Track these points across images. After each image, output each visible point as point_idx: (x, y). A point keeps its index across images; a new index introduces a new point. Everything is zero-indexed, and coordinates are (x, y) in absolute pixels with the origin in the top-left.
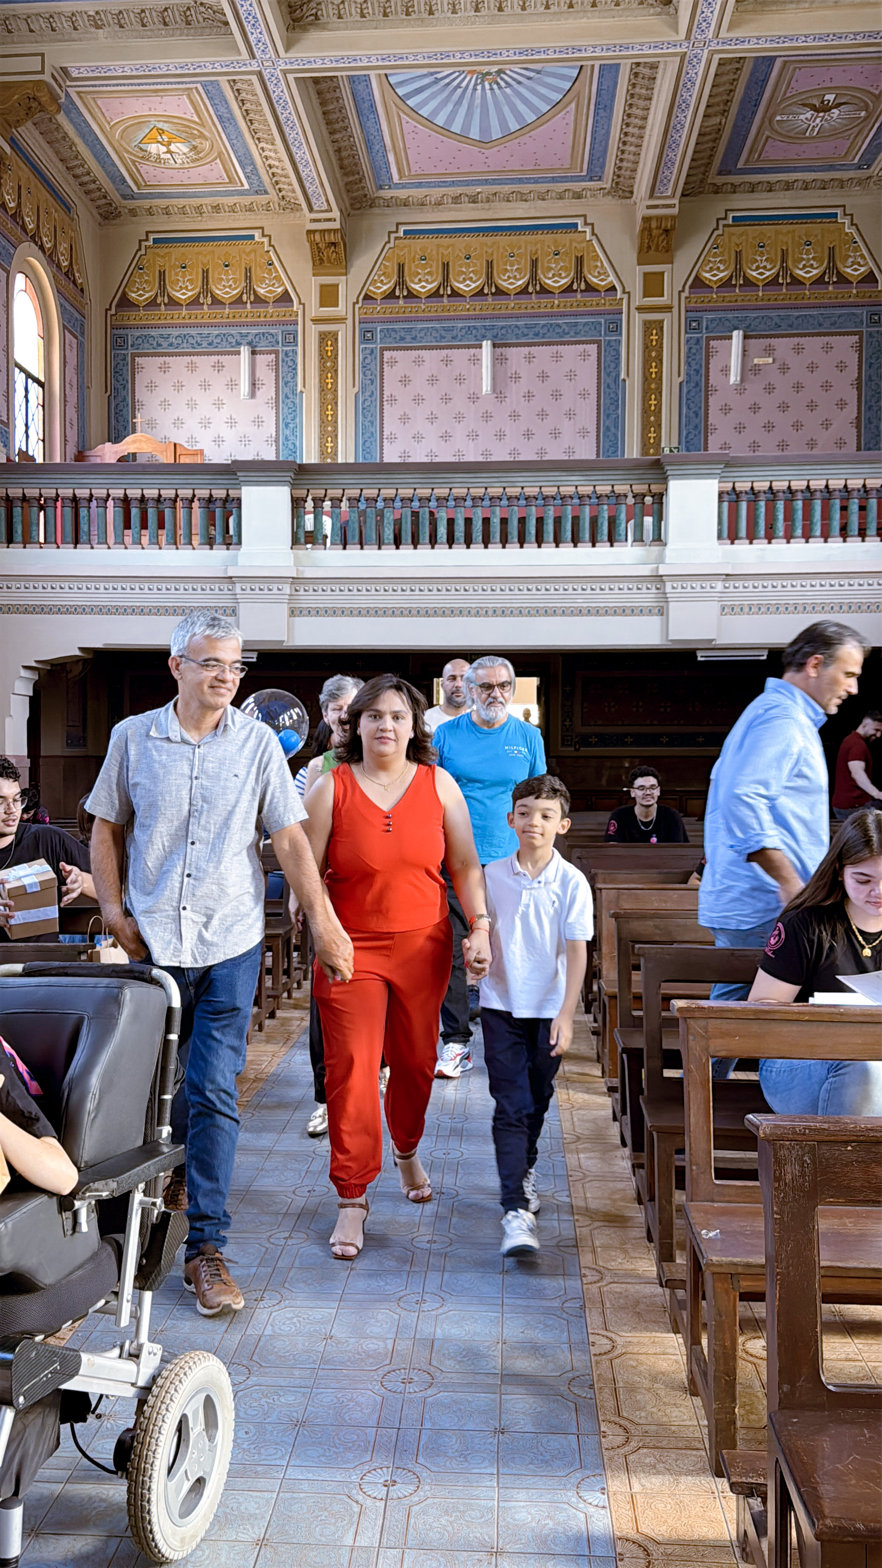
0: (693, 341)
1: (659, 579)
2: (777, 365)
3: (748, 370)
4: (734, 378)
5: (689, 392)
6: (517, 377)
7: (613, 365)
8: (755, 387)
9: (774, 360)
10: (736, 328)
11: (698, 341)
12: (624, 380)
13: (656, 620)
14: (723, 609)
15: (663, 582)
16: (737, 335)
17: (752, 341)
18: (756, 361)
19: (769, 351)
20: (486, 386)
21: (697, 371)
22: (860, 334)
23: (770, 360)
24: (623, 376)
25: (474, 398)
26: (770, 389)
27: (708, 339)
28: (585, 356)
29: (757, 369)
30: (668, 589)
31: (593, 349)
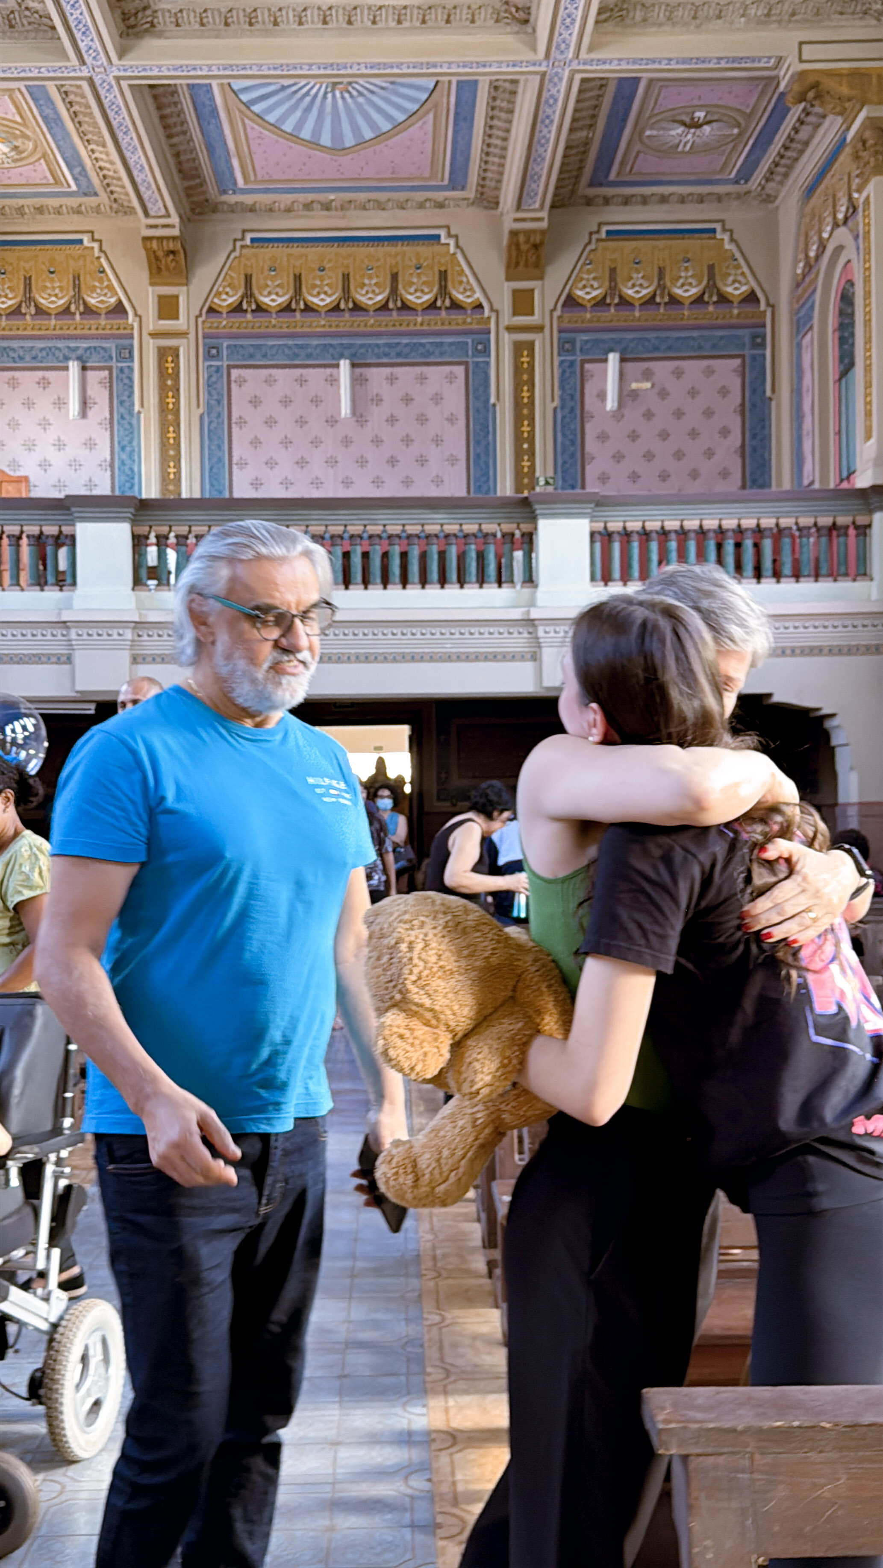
0: (566, 364)
1: (530, 623)
2: (656, 390)
3: (626, 396)
4: (611, 403)
5: (563, 418)
6: (378, 400)
7: (481, 389)
8: (634, 415)
9: (653, 386)
10: (612, 350)
11: (572, 364)
12: (494, 405)
13: (528, 667)
15: (534, 626)
16: (613, 358)
17: (629, 366)
18: (634, 386)
19: (647, 375)
20: (345, 409)
21: (572, 397)
22: (743, 357)
23: (648, 385)
24: (493, 400)
25: (333, 421)
26: (649, 415)
27: (583, 362)
28: (451, 378)
29: (635, 394)
30: (541, 633)
31: (460, 370)
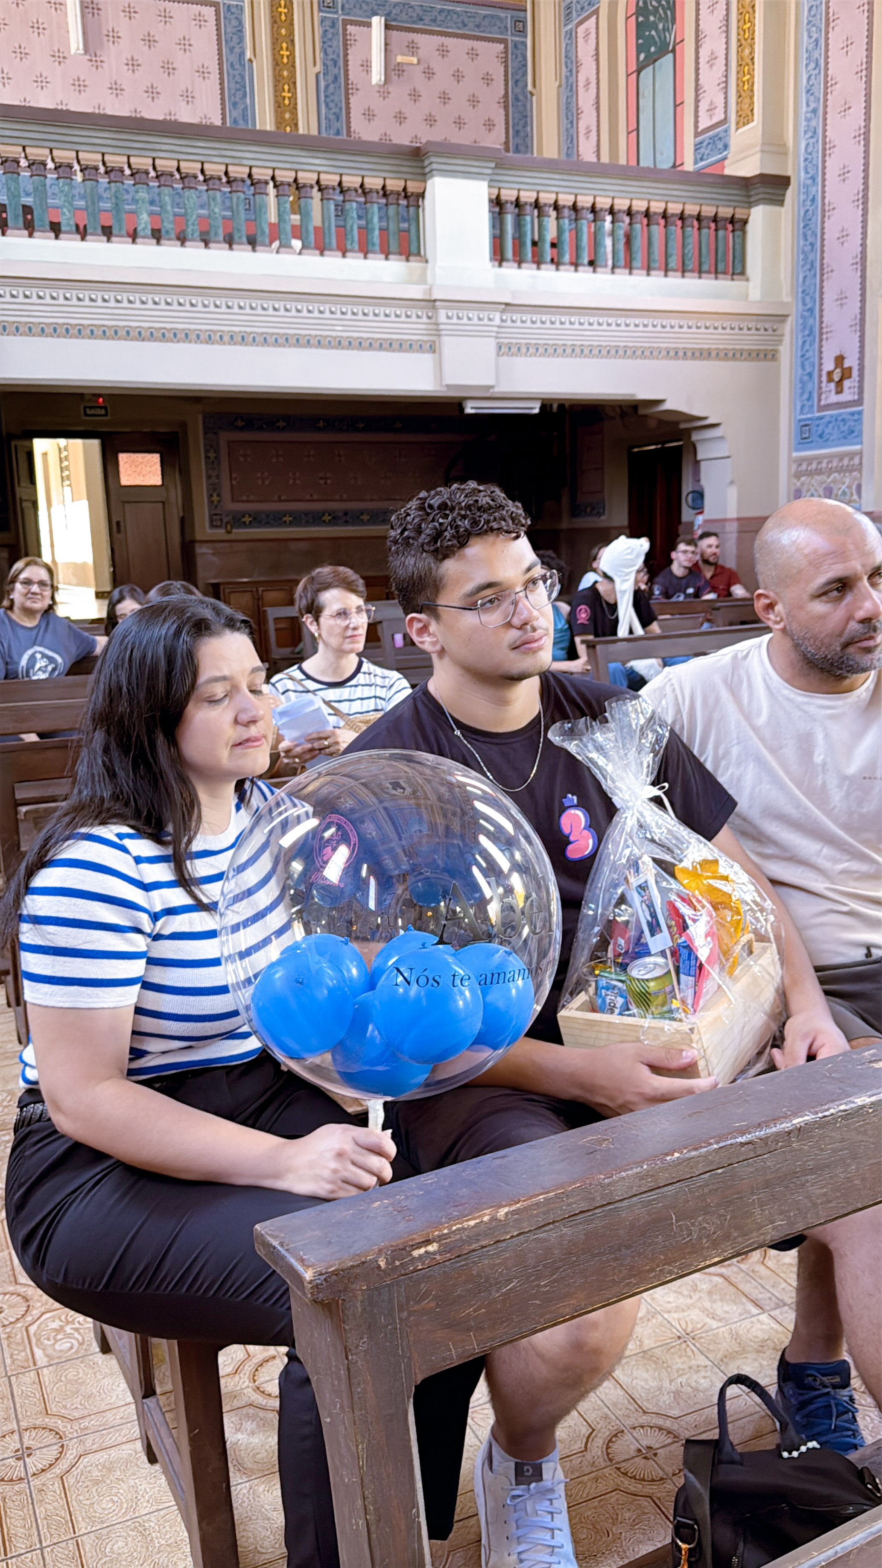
0: (328, 23)
1: (431, 303)
2: (421, 68)
3: (392, 70)
4: (377, 75)
5: (327, 87)
6: (116, 37)
7: (235, 39)
8: (399, 91)
9: (419, 61)
10: (376, 14)
11: (333, 25)
12: (250, 60)
13: (428, 357)
14: (500, 348)
15: (434, 308)
16: (377, 22)
17: (394, 34)
18: (399, 59)
19: (412, 49)
20: (75, 42)
21: (335, 63)
22: (504, 41)
23: (415, 60)
24: (248, 54)
25: (60, 57)
26: (415, 96)
27: (345, 23)
28: (200, 21)
29: (400, 70)
30: (442, 318)
31: (209, 12)
